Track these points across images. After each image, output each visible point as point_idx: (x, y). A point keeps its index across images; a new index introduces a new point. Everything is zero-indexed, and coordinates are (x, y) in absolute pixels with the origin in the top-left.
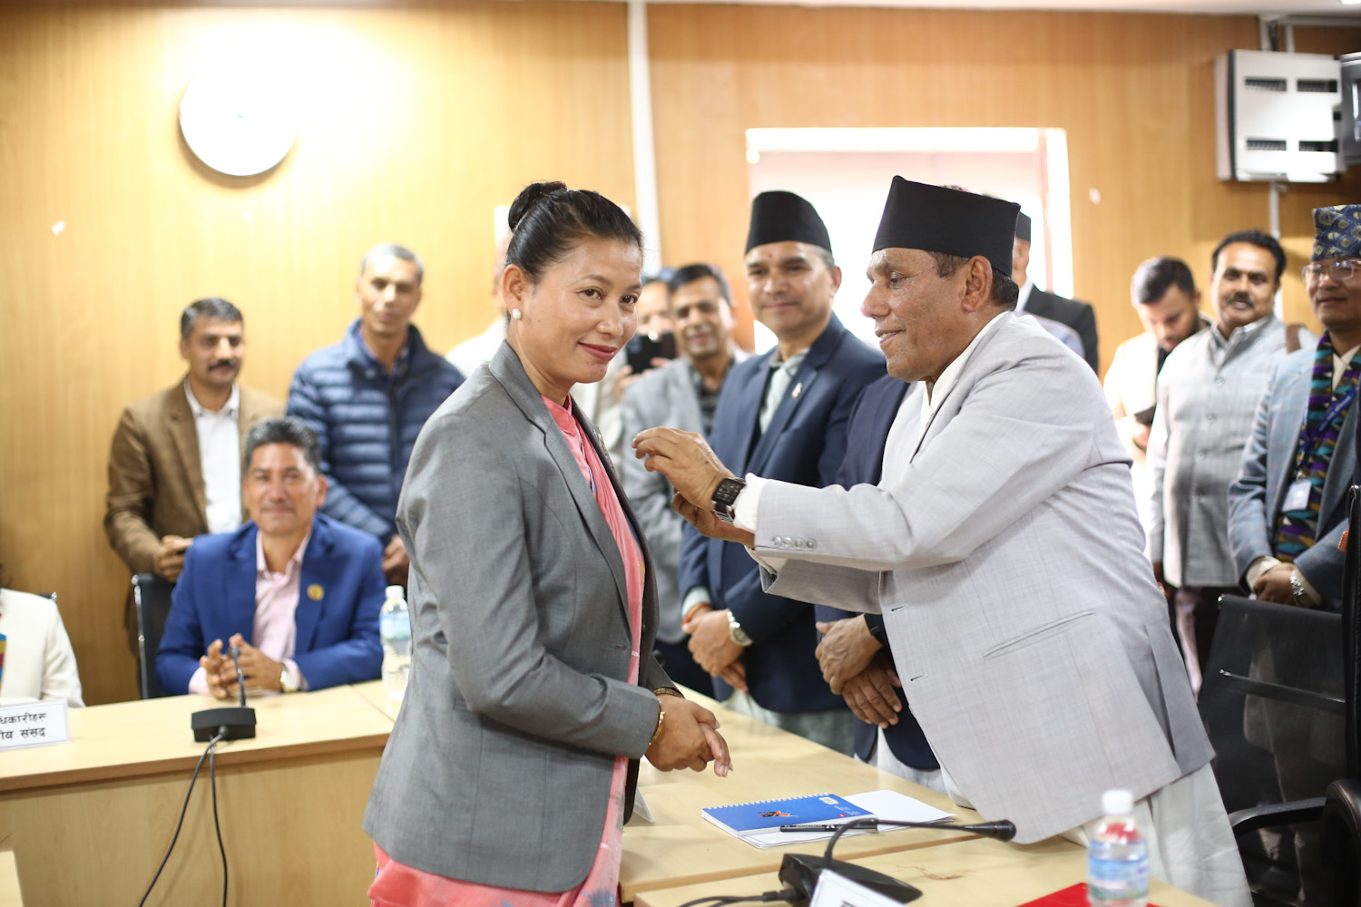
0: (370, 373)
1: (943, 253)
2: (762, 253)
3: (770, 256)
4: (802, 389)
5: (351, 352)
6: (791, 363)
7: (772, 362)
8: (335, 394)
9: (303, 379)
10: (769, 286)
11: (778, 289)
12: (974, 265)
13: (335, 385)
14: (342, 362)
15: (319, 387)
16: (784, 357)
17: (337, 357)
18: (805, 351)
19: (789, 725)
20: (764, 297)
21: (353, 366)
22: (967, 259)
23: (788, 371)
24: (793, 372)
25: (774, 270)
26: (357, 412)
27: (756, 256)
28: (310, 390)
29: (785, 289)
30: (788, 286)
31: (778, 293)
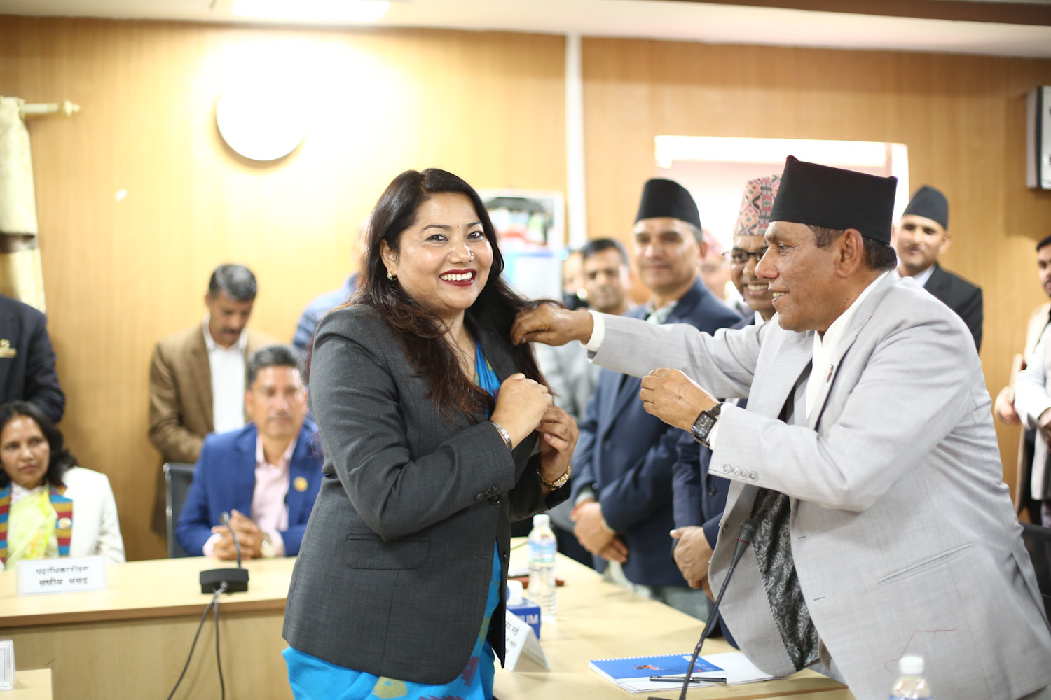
1: (821, 226)
2: (646, 226)
3: (652, 228)
6: (662, 311)
11: (656, 254)
12: (848, 236)
16: (657, 307)
18: (674, 303)
22: (841, 231)
24: (663, 319)
25: (654, 240)
27: (642, 227)
30: (665, 252)
31: (656, 258)
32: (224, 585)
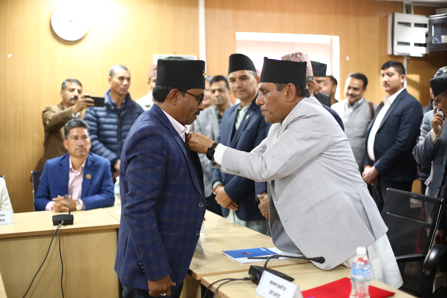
0: (113, 108)
1: (279, 83)
3: (236, 75)
4: (249, 117)
5: (106, 100)
6: (245, 108)
7: (239, 108)
9: (90, 108)
10: (236, 85)
12: (289, 86)
13: (101, 111)
15: (96, 111)
16: (243, 106)
18: (250, 104)
20: (235, 89)
21: (107, 105)
22: (286, 84)
23: (244, 110)
24: (246, 111)
25: (237, 80)
26: (107, 120)
27: (232, 75)
28: (92, 112)
29: (241, 86)
30: (242, 84)
31: (239, 87)
32: (63, 222)
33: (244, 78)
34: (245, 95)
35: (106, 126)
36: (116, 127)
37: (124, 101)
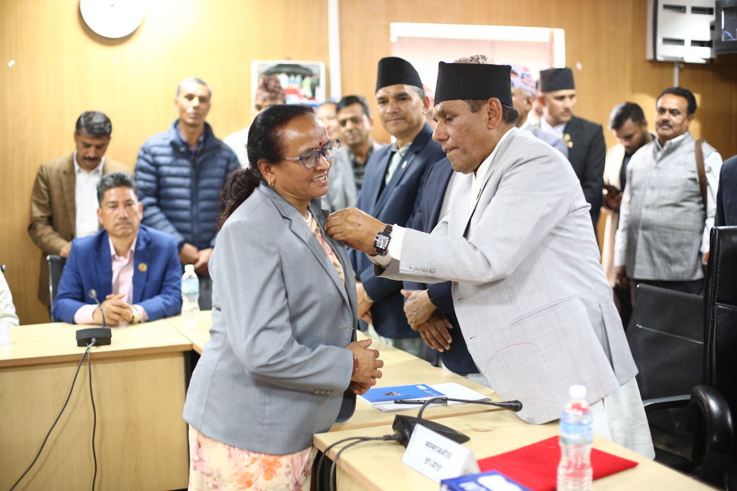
0: (183, 149)
1: (473, 99)
2: (385, 91)
3: (389, 93)
4: (407, 164)
5: (172, 136)
6: (403, 150)
7: (393, 149)
8: (162, 160)
9: (145, 151)
10: (388, 109)
11: (393, 111)
12: (491, 102)
13: (163, 155)
14: (167, 142)
15: (154, 155)
16: (400, 147)
17: (165, 139)
18: (410, 143)
19: (398, 346)
20: (387, 115)
21: (173, 144)
22: (486, 100)
23: (400, 154)
24: (403, 155)
25: (391, 100)
26: (174, 170)
27: (381, 93)
28: (148, 157)
29: (397, 110)
30: (399, 108)
31: (394, 113)
32: (94, 340)
33: (402, 97)
34: (403, 126)
35: (171, 180)
36: (187, 181)
37: (201, 138)
